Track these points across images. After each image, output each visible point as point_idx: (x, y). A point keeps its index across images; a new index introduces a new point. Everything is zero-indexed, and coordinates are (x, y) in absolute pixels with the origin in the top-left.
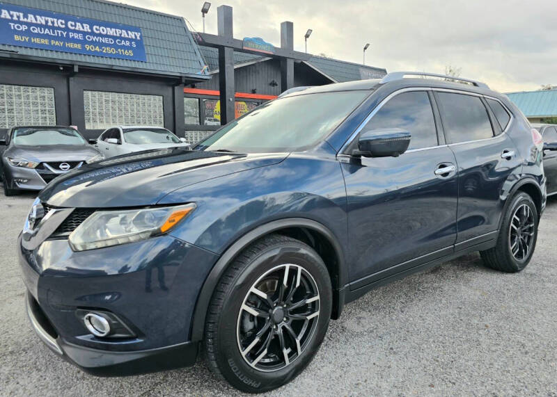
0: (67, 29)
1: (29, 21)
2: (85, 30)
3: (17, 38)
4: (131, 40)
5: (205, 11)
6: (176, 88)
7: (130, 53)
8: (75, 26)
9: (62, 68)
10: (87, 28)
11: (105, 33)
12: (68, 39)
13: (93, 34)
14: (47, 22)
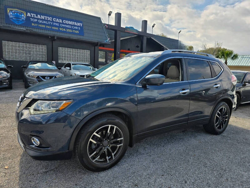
0: (53, 21)
1: (38, 17)
2: (60, 22)
3: (33, 24)
4: (78, 26)
5: (109, 15)
6: (96, 47)
7: (78, 32)
8: (56, 20)
9: (50, 37)
10: (61, 21)
11: (68, 23)
12: (53, 26)
13: (63, 23)
14: (45, 18)
